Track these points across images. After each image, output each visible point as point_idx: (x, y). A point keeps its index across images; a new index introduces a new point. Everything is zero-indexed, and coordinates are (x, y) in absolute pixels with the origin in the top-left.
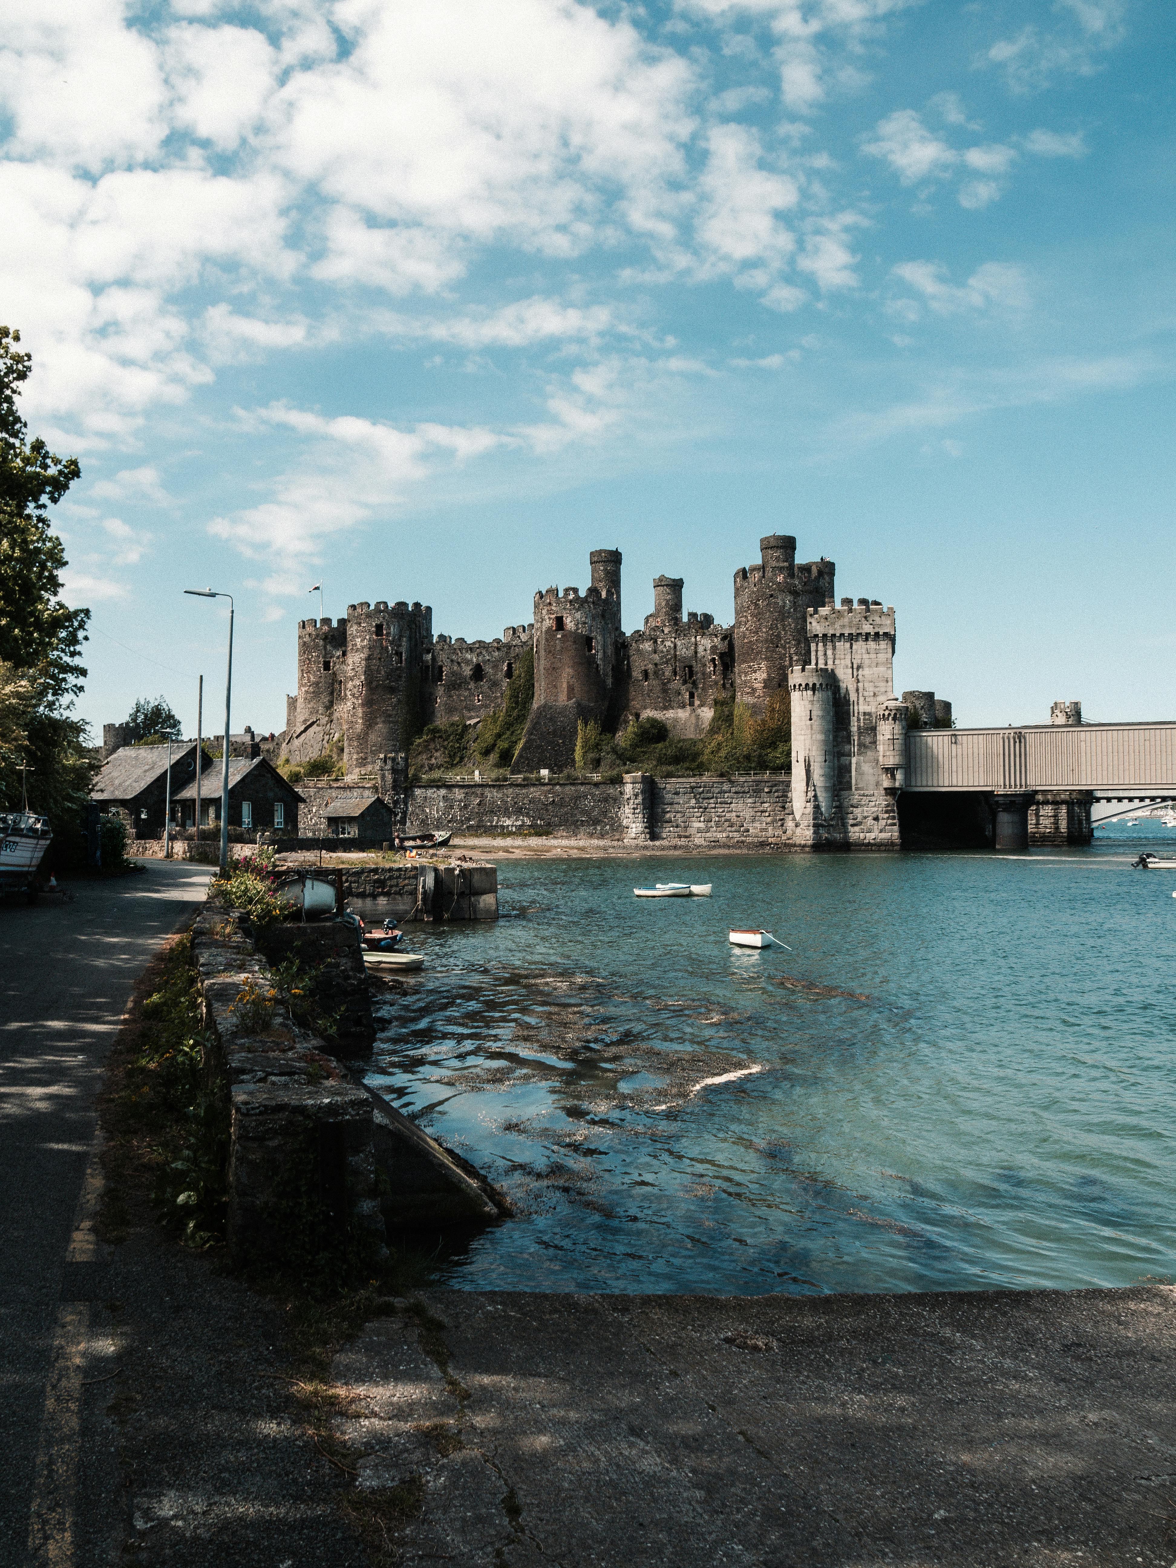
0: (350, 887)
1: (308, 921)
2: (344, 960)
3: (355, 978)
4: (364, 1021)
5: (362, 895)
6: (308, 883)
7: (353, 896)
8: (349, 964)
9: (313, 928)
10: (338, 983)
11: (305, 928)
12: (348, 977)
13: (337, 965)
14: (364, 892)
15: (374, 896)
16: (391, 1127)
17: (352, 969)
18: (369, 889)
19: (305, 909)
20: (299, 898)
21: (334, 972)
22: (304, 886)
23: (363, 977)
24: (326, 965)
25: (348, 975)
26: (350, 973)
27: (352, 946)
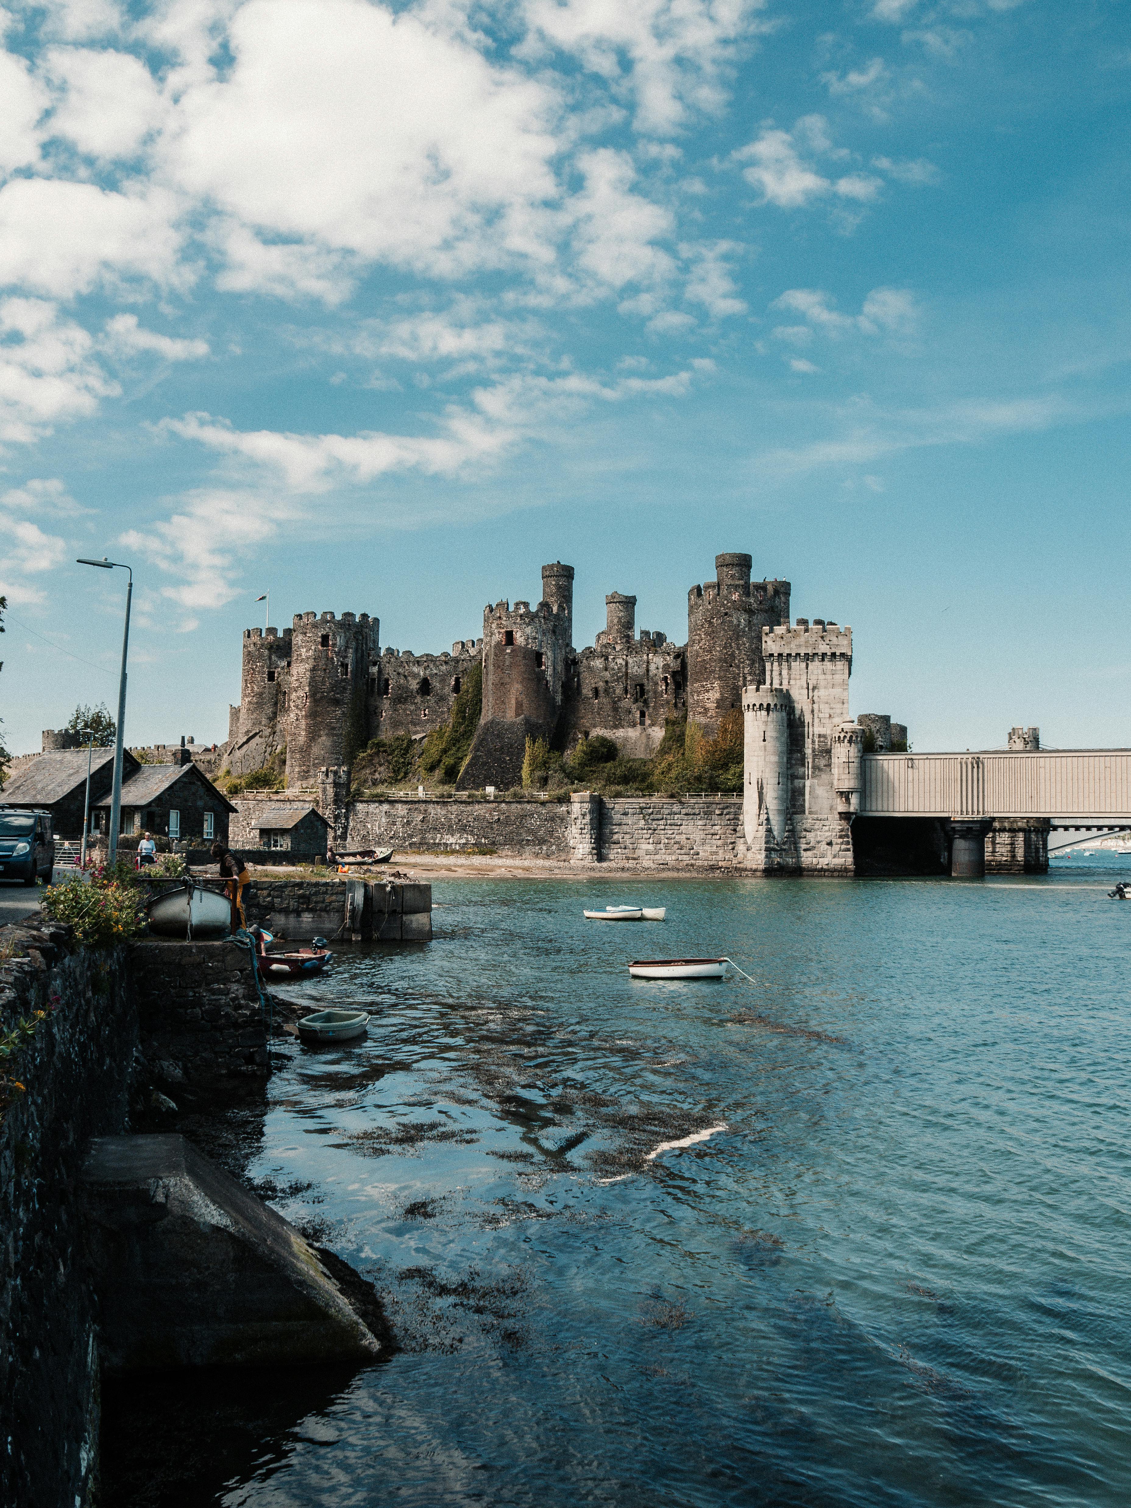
0: (272, 903)
1: (192, 940)
2: (234, 987)
3: (247, 1007)
4: (258, 1059)
5: (286, 911)
6: (196, 894)
7: (275, 911)
8: (241, 991)
9: (198, 947)
10: (227, 1014)
11: (190, 947)
12: (240, 1007)
13: (227, 992)
14: (288, 907)
15: (298, 913)
17: (244, 997)
18: (293, 904)
19: (191, 925)
20: (184, 911)
21: (223, 1000)
22: (191, 898)
23: (257, 1006)
24: (214, 992)
25: (239, 1004)
26: (242, 1002)
27: (245, 969)
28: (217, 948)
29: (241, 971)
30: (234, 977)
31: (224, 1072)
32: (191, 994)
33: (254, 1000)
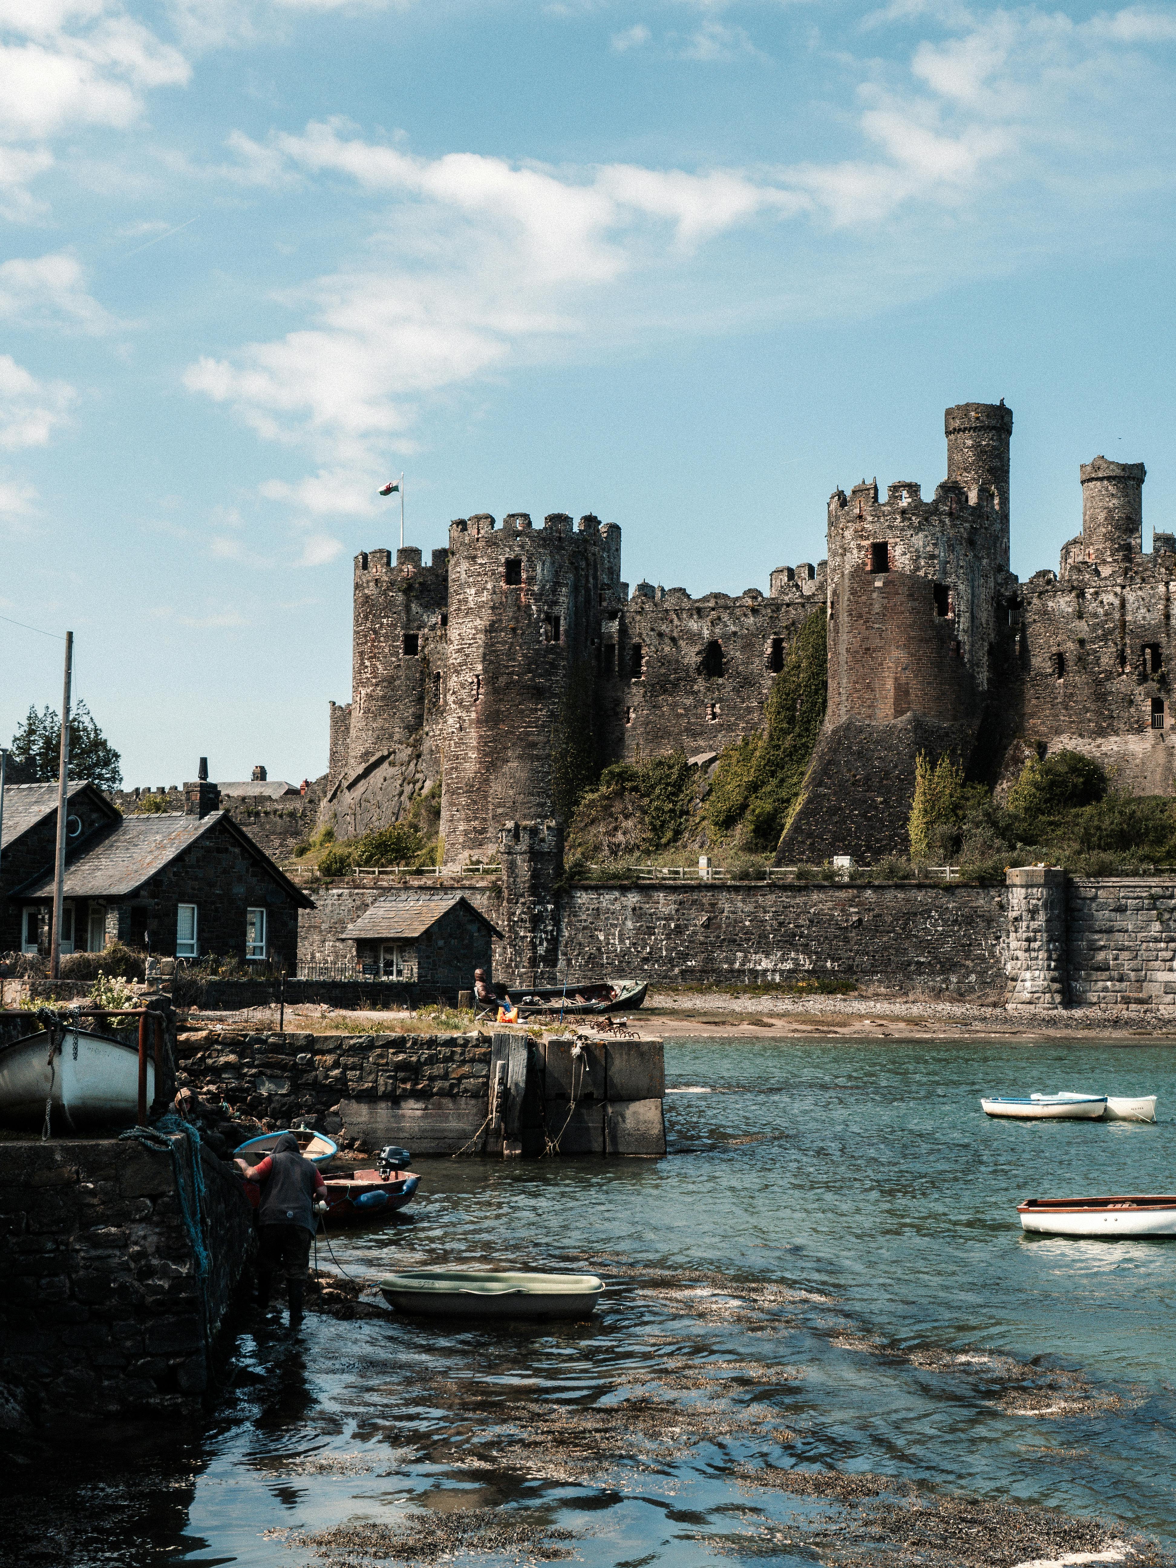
0: (342, 1080)
1: (55, 1135)
2: (140, 1231)
3: (164, 1272)
4: (184, 1381)
5: (369, 1097)
6: (69, 1045)
7: (349, 1097)
8: (152, 1239)
9: (66, 1150)
10: (123, 1287)
11: (50, 1151)
12: (150, 1272)
13: (123, 1243)
14: (374, 1089)
15: (395, 1099)
17: (159, 1252)
18: (383, 1083)
19: (58, 1107)
20: (46, 1077)
21: (118, 1258)
22: (59, 1050)
23: (184, 1270)
24: (96, 1242)
25: (149, 1266)
26: (155, 1262)
27: (163, 1194)
28: (106, 1151)
29: (154, 1198)
30: (139, 1210)
31: (113, 1407)
32: (50, 1246)
33: (180, 1259)
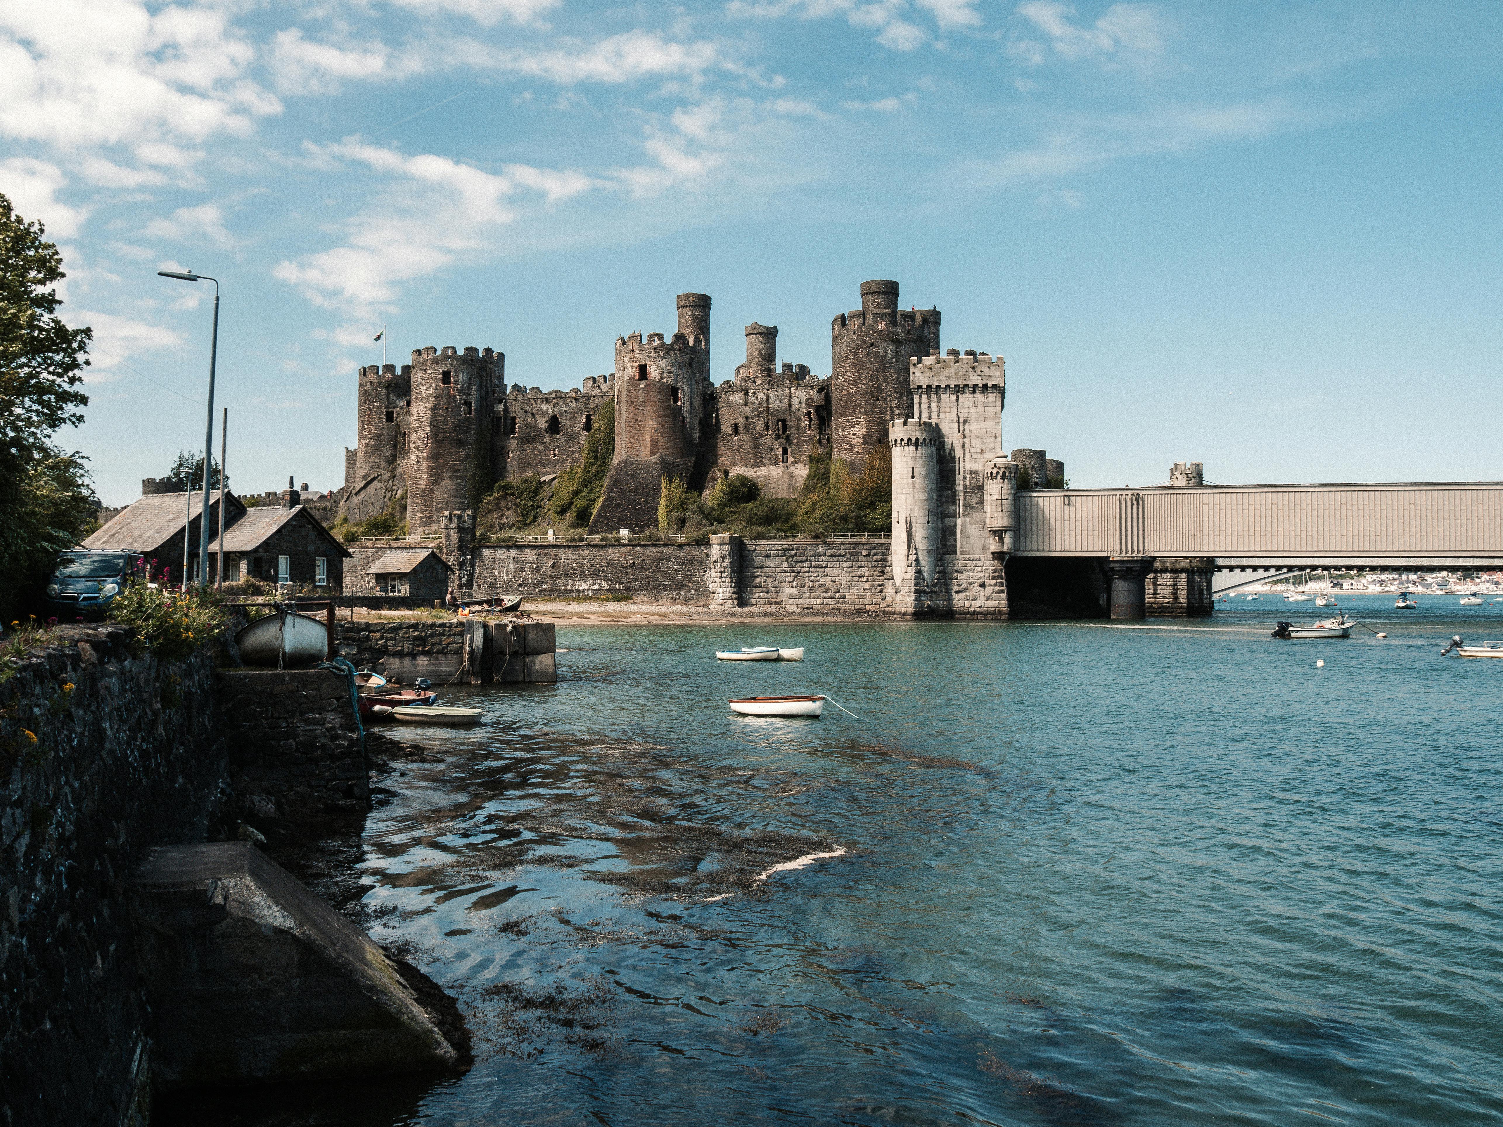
0: (385, 646)
1: (284, 668)
2: (330, 716)
3: (345, 738)
4: (356, 791)
5: (400, 655)
6: (289, 620)
7: (389, 655)
8: (338, 720)
9: (292, 676)
10: (323, 745)
11: (283, 675)
12: (338, 737)
13: (323, 722)
14: (403, 650)
15: (413, 656)
16: (296, 932)
17: (341, 727)
18: (407, 647)
19: (284, 653)
20: (277, 638)
21: (319, 730)
22: (284, 624)
23: (355, 736)
24: (308, 722)
25: (337, 734)
26: (339, 732)
27: (342, 697)
28: (312, 675)
29: (338, 699)
30: (330, 706)
31: (321, 806)
32: (284, 725)
33: (352, 731)
